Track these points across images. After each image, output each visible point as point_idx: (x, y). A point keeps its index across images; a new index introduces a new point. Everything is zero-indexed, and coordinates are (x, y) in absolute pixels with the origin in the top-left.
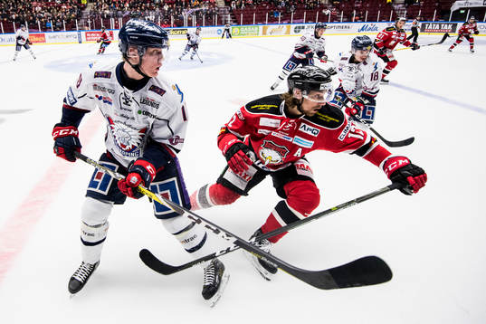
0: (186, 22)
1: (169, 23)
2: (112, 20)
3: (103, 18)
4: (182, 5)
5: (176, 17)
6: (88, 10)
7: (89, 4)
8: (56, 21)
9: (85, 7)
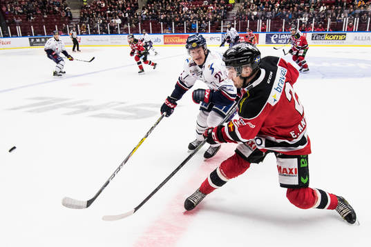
0: (345, 27)
1: (324, 26)
2: (260, 22)
3: (251, 19)
4: (342, 6)
5: (333, 19)
6: (235, 11)
7: (237, 5)
8: (201, 23)
9: (232, 7)
